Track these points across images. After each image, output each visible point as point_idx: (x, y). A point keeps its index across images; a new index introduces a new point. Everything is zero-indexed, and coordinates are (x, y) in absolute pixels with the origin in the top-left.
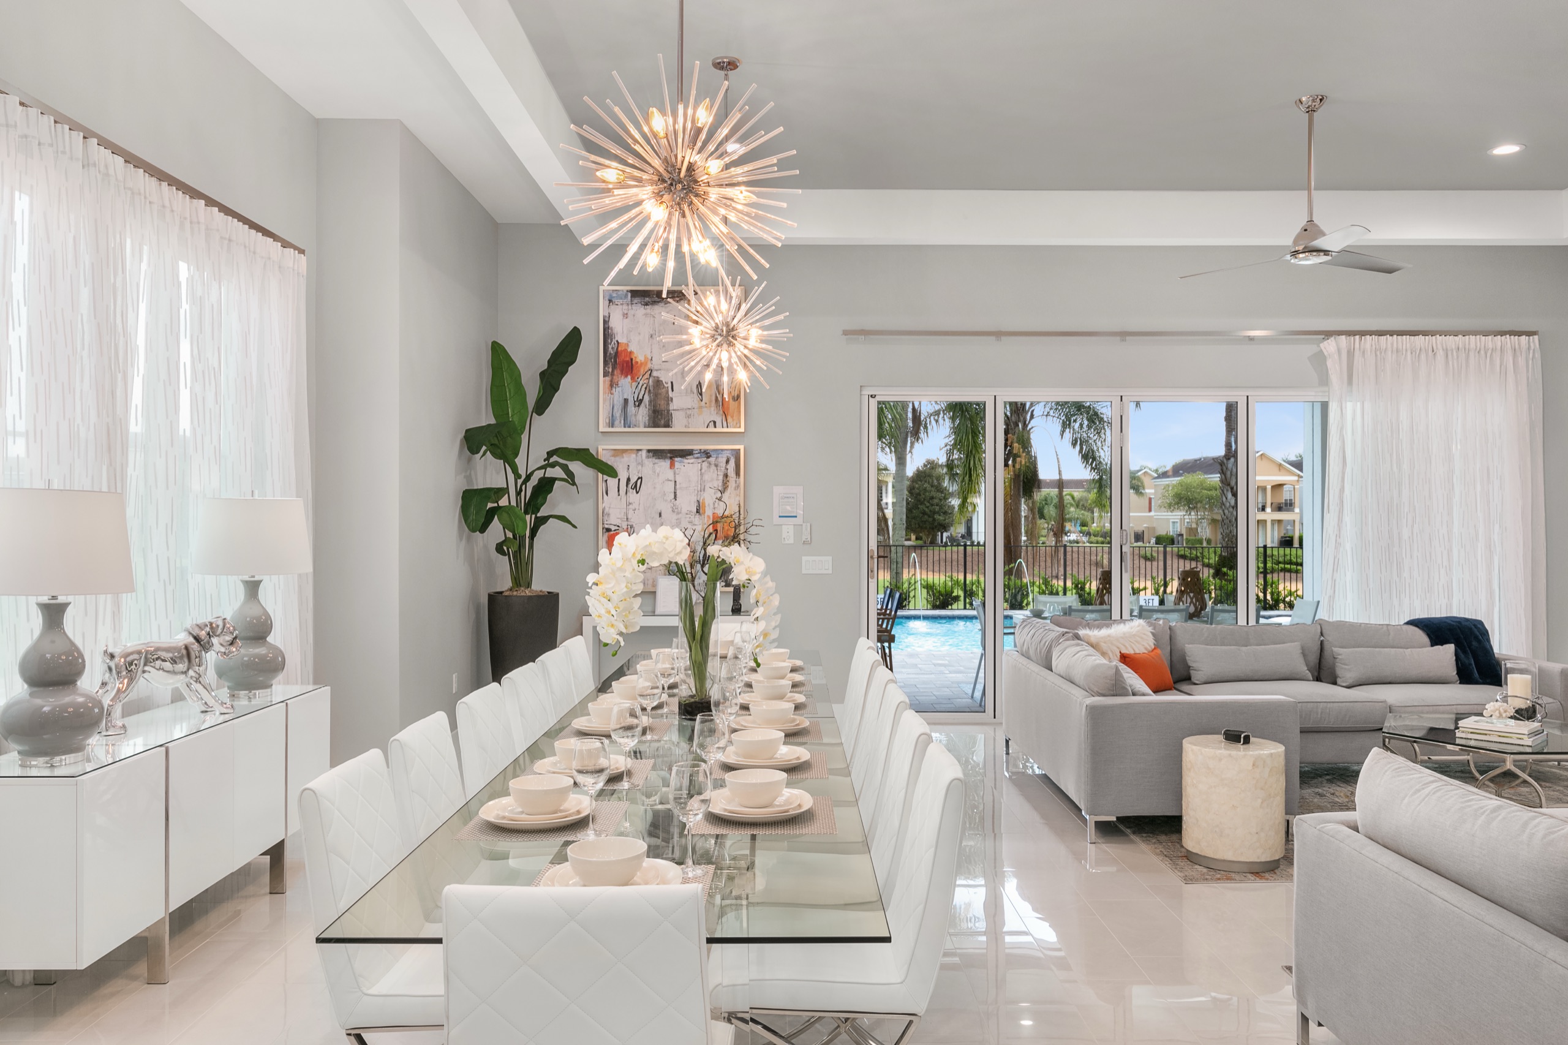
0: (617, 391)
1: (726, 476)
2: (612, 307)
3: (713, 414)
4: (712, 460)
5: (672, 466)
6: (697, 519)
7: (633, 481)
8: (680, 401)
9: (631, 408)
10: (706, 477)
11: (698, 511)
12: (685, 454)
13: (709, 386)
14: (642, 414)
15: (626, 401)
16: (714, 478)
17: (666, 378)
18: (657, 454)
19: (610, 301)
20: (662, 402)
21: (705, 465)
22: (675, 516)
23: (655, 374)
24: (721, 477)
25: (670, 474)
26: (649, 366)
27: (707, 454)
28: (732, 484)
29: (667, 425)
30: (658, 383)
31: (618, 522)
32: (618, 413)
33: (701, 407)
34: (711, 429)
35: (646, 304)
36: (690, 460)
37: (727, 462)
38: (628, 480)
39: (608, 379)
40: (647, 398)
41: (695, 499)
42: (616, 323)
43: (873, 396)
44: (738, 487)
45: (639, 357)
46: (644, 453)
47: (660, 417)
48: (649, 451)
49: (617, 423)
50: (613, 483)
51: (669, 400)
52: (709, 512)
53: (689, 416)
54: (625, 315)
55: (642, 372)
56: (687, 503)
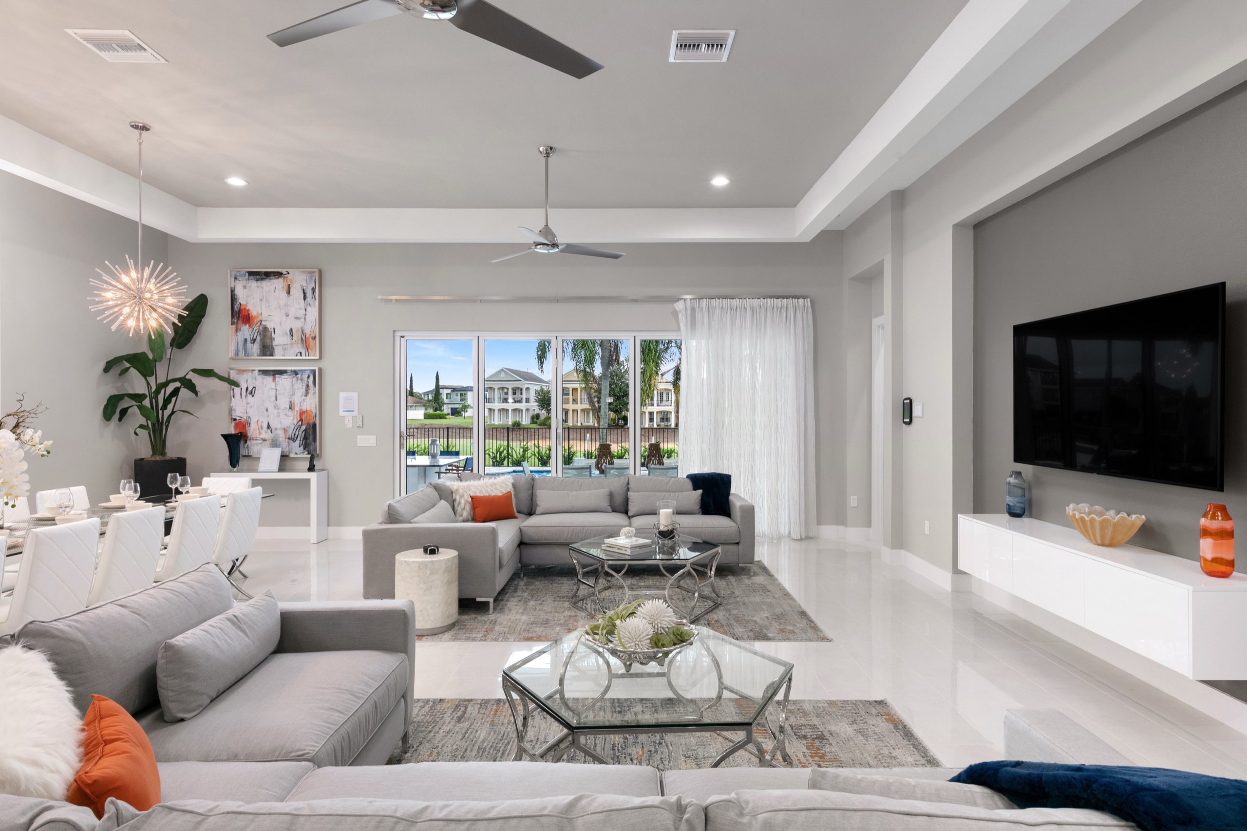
0: (240, 334)
1: (308, 386)
2: (237, 282)
3: (300, 348)
4: (299, 376)
5: (274, 380)
6: (290, 413)
7: (250, 389)
8: (279, 340)
9: (249, 345)
10: (295, 387)
11: (290, 408)
12: (282, 372)
13: (297, 331)
14: (256, 348)
15: (246, 340)
16: (300, 388)
17: (270, 326)
18: (265, 372)
19: (235, 278)
20: (268, 341)
21: (294, 379)
22: (276, 411)
23: (263, 323)
24: (304, 387)
25: (273, 385)
26: (260, 318)
27: (296, 373)
28: (311, 391)
29: (271, 355)
30: (265, 329)
31: (241, 415)
32: (241, 347)
33: (292, 344)
34: (299, 357)
35: (258, 280)
36: (285, 376)
37: (308, 377)
38: (247, 389)
39: (234, 326)
40: (258, 338)
41: (288, 400)
42: (240, 292)
43: (403, 337)
44: (315, 393)
45: (254, 312)
46: (256, 372)
47: (267, 350)
48: (260, 371)
49: (240, 353)
50: (237, 390)
51: (272, 339)
52: (297, 408)
53: (285, 349)
54: (245, 287)
55: (255, 321)
56: (284, 403)
